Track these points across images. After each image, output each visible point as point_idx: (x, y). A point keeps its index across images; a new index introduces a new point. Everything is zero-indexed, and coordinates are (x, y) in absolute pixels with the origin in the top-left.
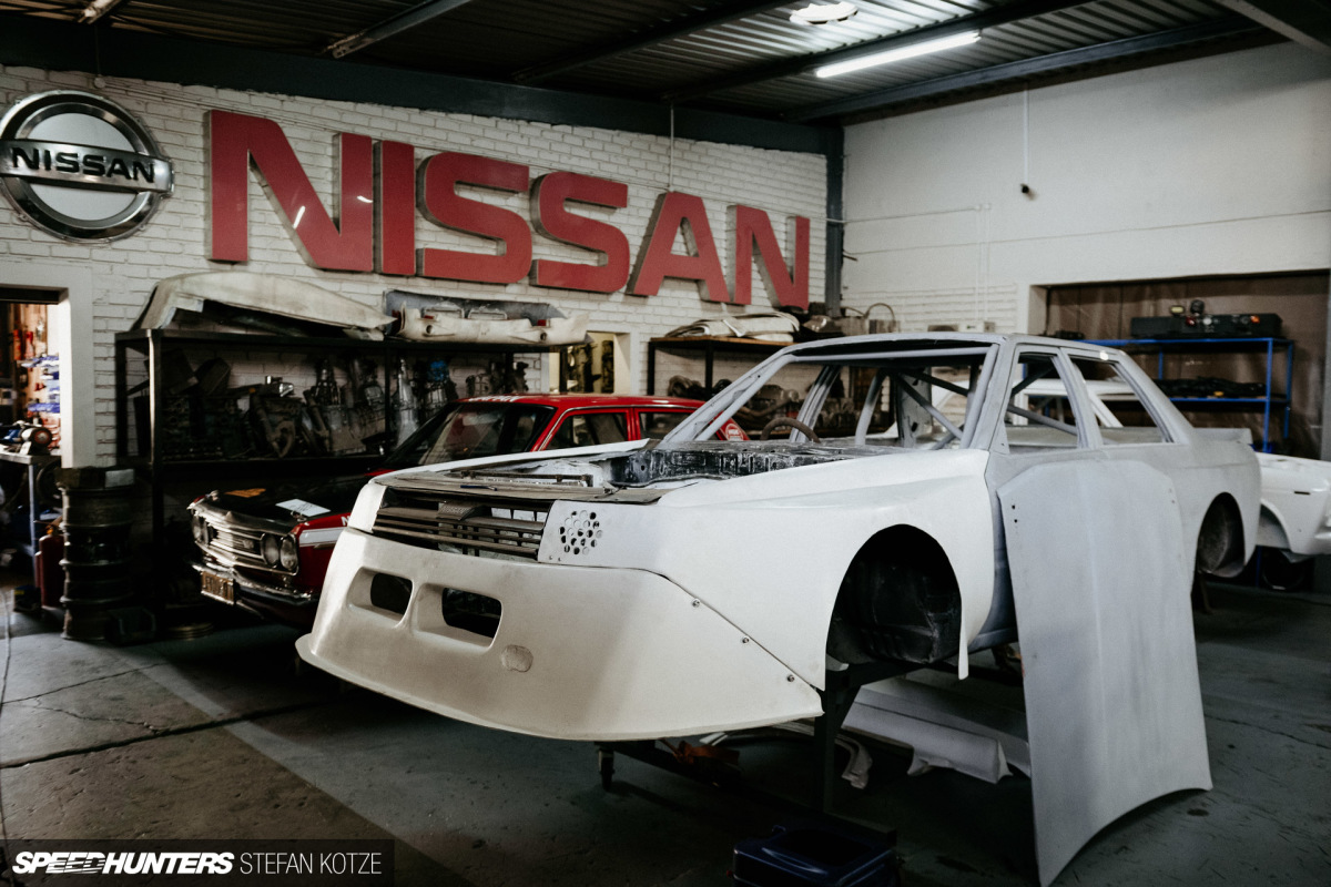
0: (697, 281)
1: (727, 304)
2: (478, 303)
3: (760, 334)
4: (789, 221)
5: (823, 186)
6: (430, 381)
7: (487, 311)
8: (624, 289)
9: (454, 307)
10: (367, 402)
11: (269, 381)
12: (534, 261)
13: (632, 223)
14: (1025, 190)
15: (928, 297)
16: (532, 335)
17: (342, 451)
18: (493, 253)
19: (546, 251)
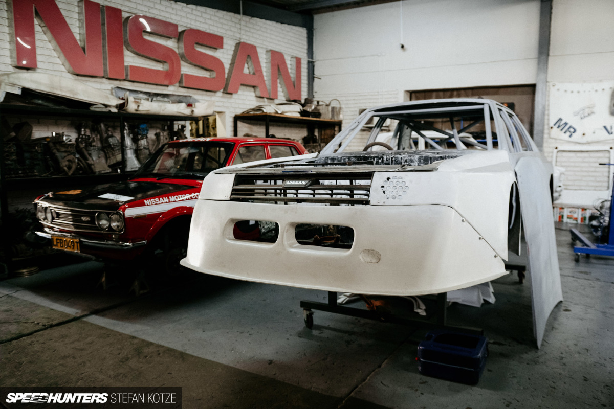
0: (254, 87)
1: (267, 98)
2: (157, 95)
3: (287, 112)
4: (292, 59)
5: (306, 43)
6: (140, 135)
7: (162, 99)
8: (222, 90)
9: (145, 96)
10: (110, 145)
11: (54, 135)
12: (182, 74)
13: (225, 55)
14: (403, 46)
15: (356, 96)
16: (186, 111)
17: (99, 172)
18: (161, 69)
19: (186, 69)
